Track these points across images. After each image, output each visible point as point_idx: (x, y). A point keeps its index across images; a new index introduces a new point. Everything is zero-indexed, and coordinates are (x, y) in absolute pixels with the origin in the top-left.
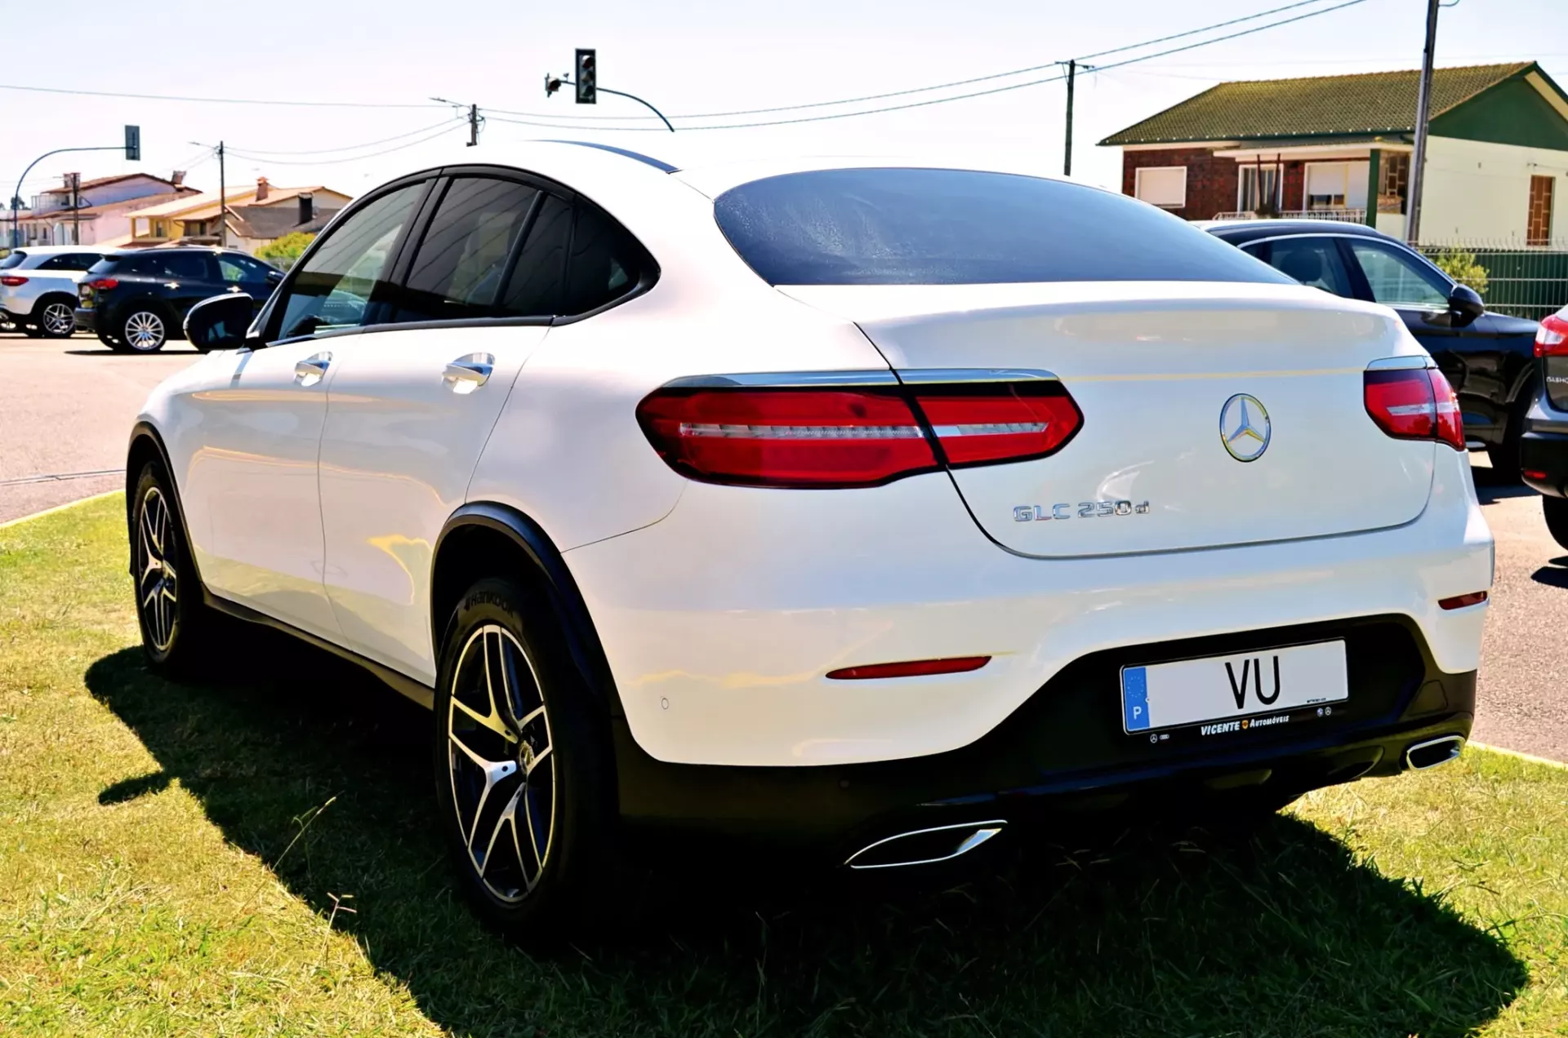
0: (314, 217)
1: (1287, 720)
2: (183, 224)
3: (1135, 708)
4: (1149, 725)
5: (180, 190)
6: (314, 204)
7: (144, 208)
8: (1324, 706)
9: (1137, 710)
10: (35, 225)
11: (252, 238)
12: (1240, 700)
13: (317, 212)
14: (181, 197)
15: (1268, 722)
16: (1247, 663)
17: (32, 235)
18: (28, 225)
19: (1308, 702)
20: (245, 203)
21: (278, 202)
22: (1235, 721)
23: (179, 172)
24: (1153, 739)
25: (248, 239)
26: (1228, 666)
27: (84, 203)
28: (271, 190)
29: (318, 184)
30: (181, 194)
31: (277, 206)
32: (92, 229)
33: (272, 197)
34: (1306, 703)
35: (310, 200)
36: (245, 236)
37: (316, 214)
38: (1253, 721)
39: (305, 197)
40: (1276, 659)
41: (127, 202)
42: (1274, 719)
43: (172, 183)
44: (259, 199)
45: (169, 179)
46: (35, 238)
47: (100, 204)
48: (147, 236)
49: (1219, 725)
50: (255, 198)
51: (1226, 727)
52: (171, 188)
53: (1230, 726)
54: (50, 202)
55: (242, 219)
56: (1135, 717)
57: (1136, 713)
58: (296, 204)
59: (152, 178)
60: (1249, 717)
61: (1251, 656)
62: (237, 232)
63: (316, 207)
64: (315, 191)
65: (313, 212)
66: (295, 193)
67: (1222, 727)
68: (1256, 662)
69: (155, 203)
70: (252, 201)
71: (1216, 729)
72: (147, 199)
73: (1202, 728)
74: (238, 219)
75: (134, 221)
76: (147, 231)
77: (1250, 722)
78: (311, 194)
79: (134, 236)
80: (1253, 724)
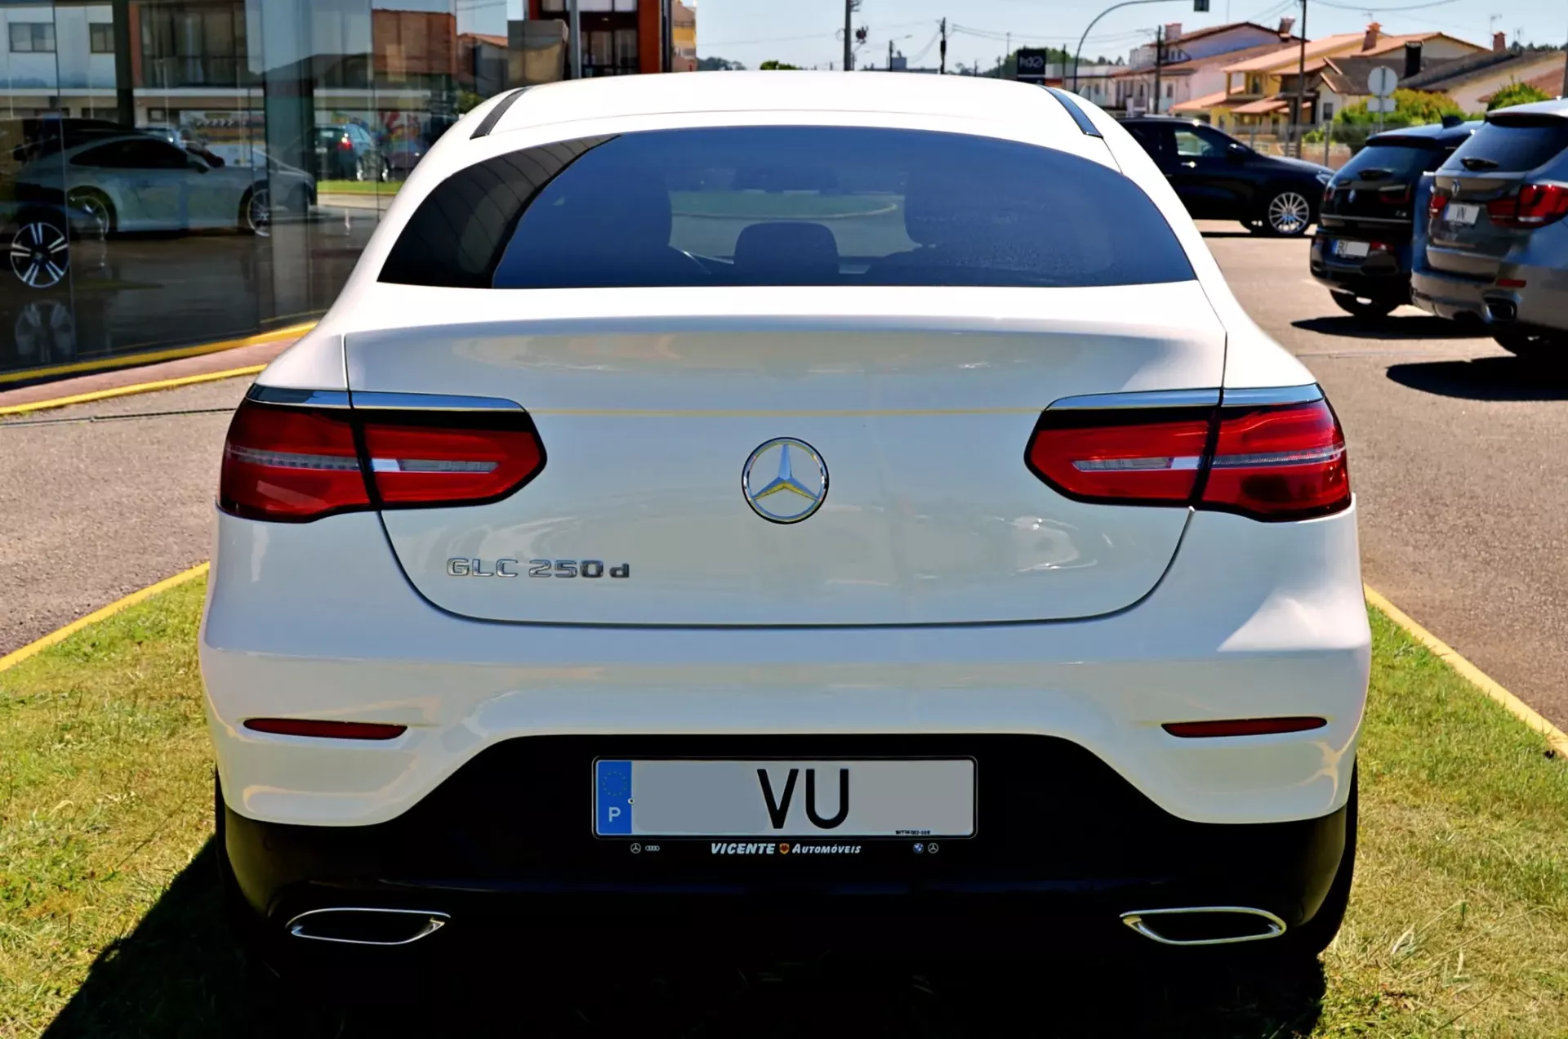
0: (1422, 69)
1: (858, 851)
2: (1279, 79)
3: (611, 809)
4: (630, 831)
5: (1285, 40)
6: (1424, 53)
7: (1245, 59)
8: (926, 840)
9: (614, 812)
10: (1132, 82)
11: (1350, 94)
12: (778, 818)
13: (1427, 62)
14: (1285, 48)
15: (825, 850)
16: (794, 774)
17: (1128, 93)
18: (1125, 82)
19: (897, 832)
20: (1346, 54)
21: (1386, 52)
22: (768, 842)
23: (1288, 20)
24: (636, 849)
25: (1346, 95)
26: (763, 774)
27: (1183, 57)
28: (1381, 38)
29: (1433, 30)
30: (1285, 44)
31: (1382, 57)
32: (1187, 85)
33: (1381, 46)
34: (894, 834)
35: (1418, 50)
36: (1341, 92)
37: (1425, 65)
38: (798, 845)
39: (1413, 45)
40: (844, 774)
41: (1228, 55)
42: (835, 848)
43: (1278, 33)
44: (1366, 48)
45: (1276, 27)
46: (1130, 96)
47: (1198, 58)
48: (1241, 93)
49: (740, 845)
50: (1360, 48)
51: (752, 849)
52: (1276, 38)
53: (758, 848)
54: (1149, 56)
55: (1340, 73)
56: (611, 820)
57: (611, 816)
58: (1402, 55)
59: (1259, 27)
60: (792, 840)
61: (802, 766)
62: (1334, 88)
63: (1425, 58)
64: (1425, 40)
65: (1422, 63)
66: (1401, 42)
67: (746, 847)
68: (810, 774)
69: (1254, 56)
70: (1358, 51)
71: (736, 849)
72: (1250, 51)
73: (713, 845)
74: (1336, 72)
75: (1229, 75)
76: (1242, 88)
77: (792, 847)
78: (1420, 42)
79: (1228, 92)
80: (797, 849)
